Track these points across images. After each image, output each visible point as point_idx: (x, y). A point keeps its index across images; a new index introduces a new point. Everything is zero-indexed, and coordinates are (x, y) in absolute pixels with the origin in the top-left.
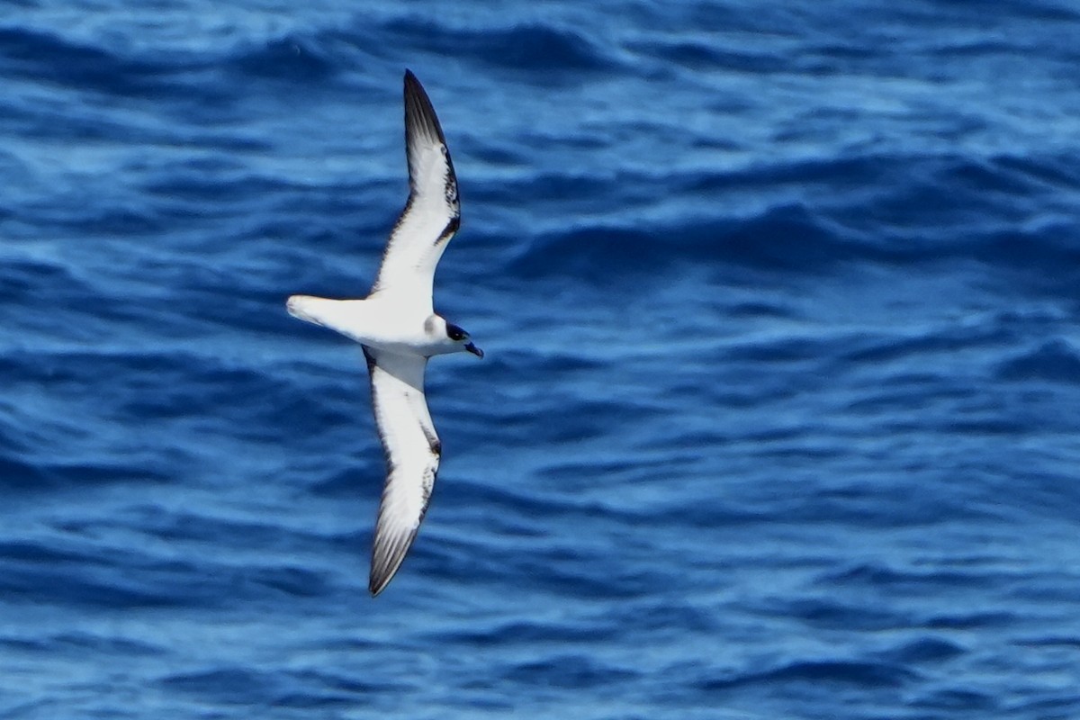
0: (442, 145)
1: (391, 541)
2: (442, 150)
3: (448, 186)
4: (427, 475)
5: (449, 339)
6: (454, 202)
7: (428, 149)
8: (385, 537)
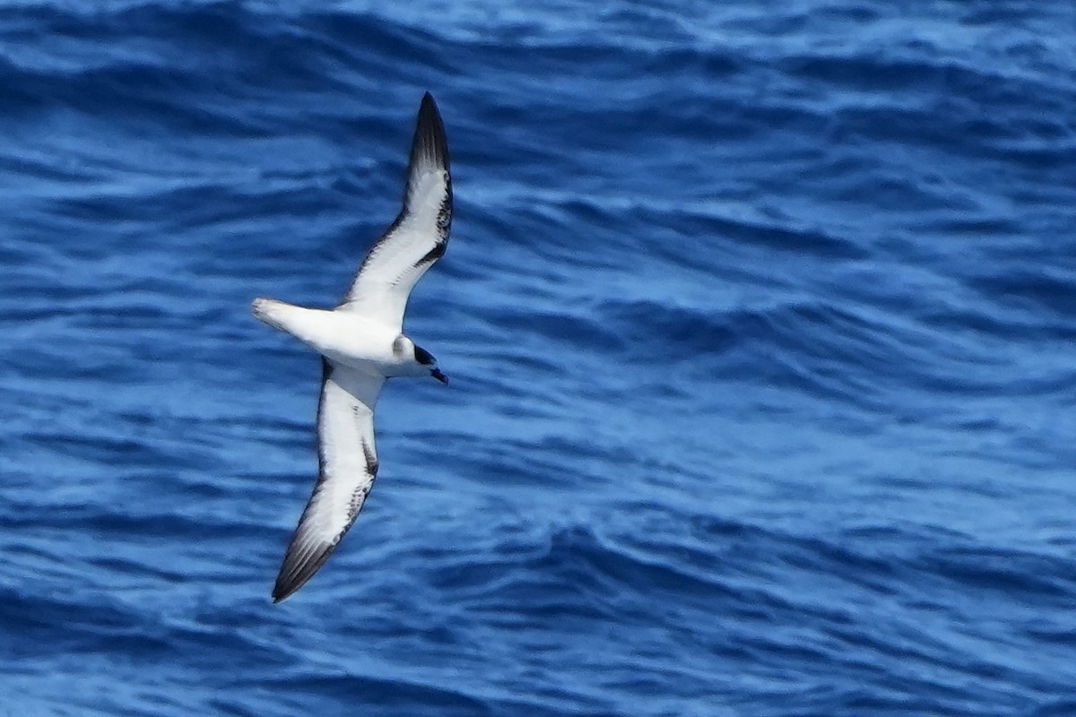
0: (446, 172)
1: (307, 551)
2: (445, 176)
3: (442, 212)
4: (359, 493)
5: (417, 362)
6: (445, 228)
7: (431, 172)
8: (301, 546)
